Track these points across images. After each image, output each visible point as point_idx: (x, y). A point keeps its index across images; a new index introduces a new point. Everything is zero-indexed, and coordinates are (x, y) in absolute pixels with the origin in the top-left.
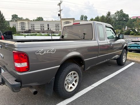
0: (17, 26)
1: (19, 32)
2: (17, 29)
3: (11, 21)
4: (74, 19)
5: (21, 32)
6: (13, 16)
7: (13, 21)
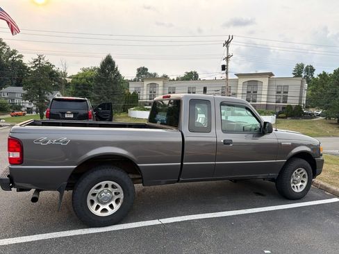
0: (141, 92)
1: (143, 103)
2: (141, 97)
3: (135, 80)
4: (271, 74)
5: (148, 104)
6: (139, 70)
7: (138, 81)
